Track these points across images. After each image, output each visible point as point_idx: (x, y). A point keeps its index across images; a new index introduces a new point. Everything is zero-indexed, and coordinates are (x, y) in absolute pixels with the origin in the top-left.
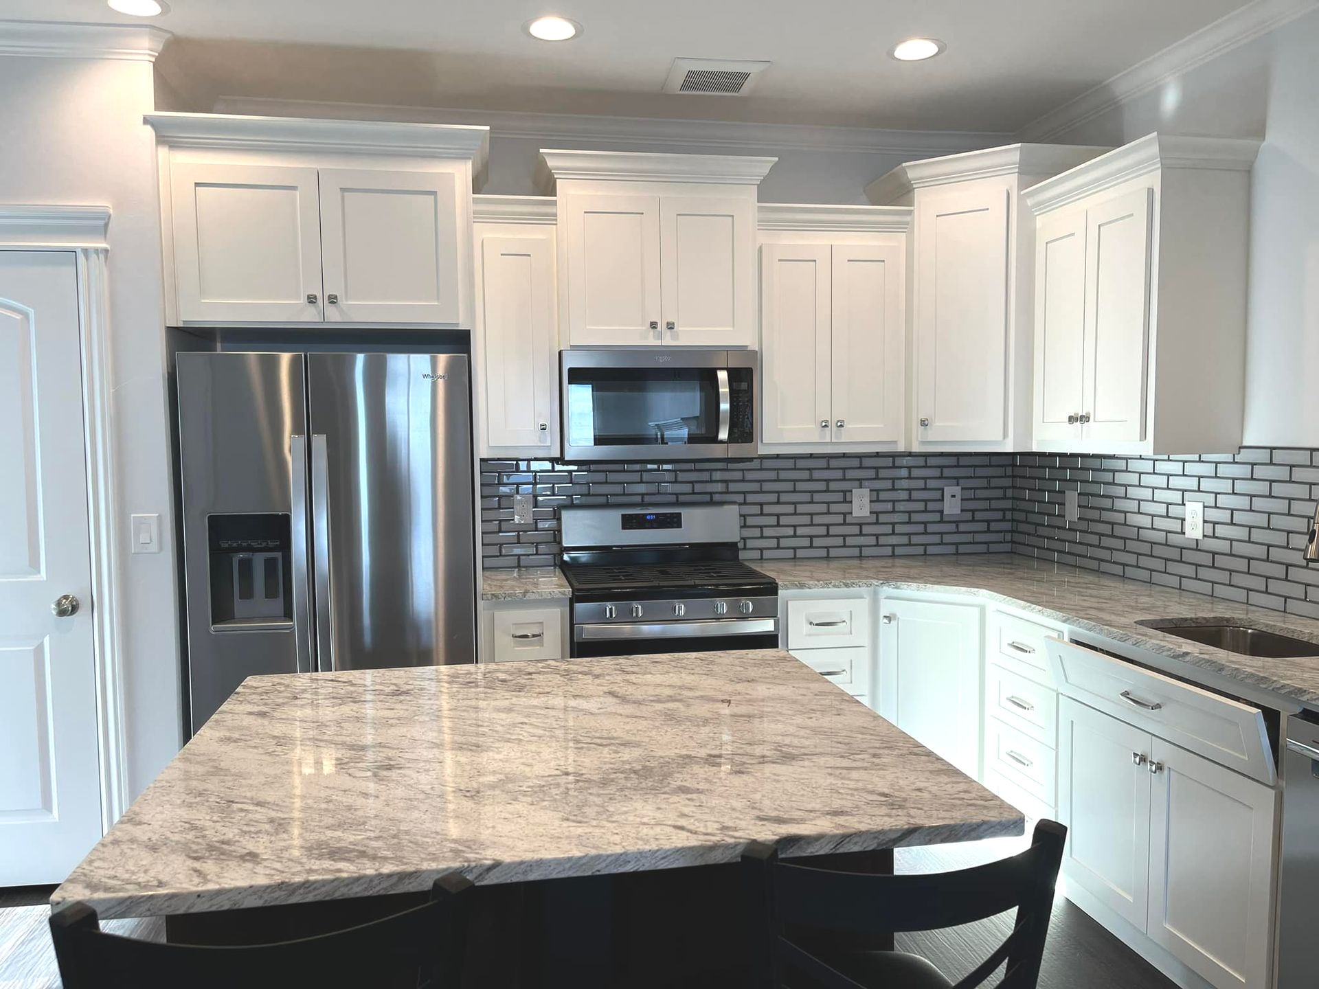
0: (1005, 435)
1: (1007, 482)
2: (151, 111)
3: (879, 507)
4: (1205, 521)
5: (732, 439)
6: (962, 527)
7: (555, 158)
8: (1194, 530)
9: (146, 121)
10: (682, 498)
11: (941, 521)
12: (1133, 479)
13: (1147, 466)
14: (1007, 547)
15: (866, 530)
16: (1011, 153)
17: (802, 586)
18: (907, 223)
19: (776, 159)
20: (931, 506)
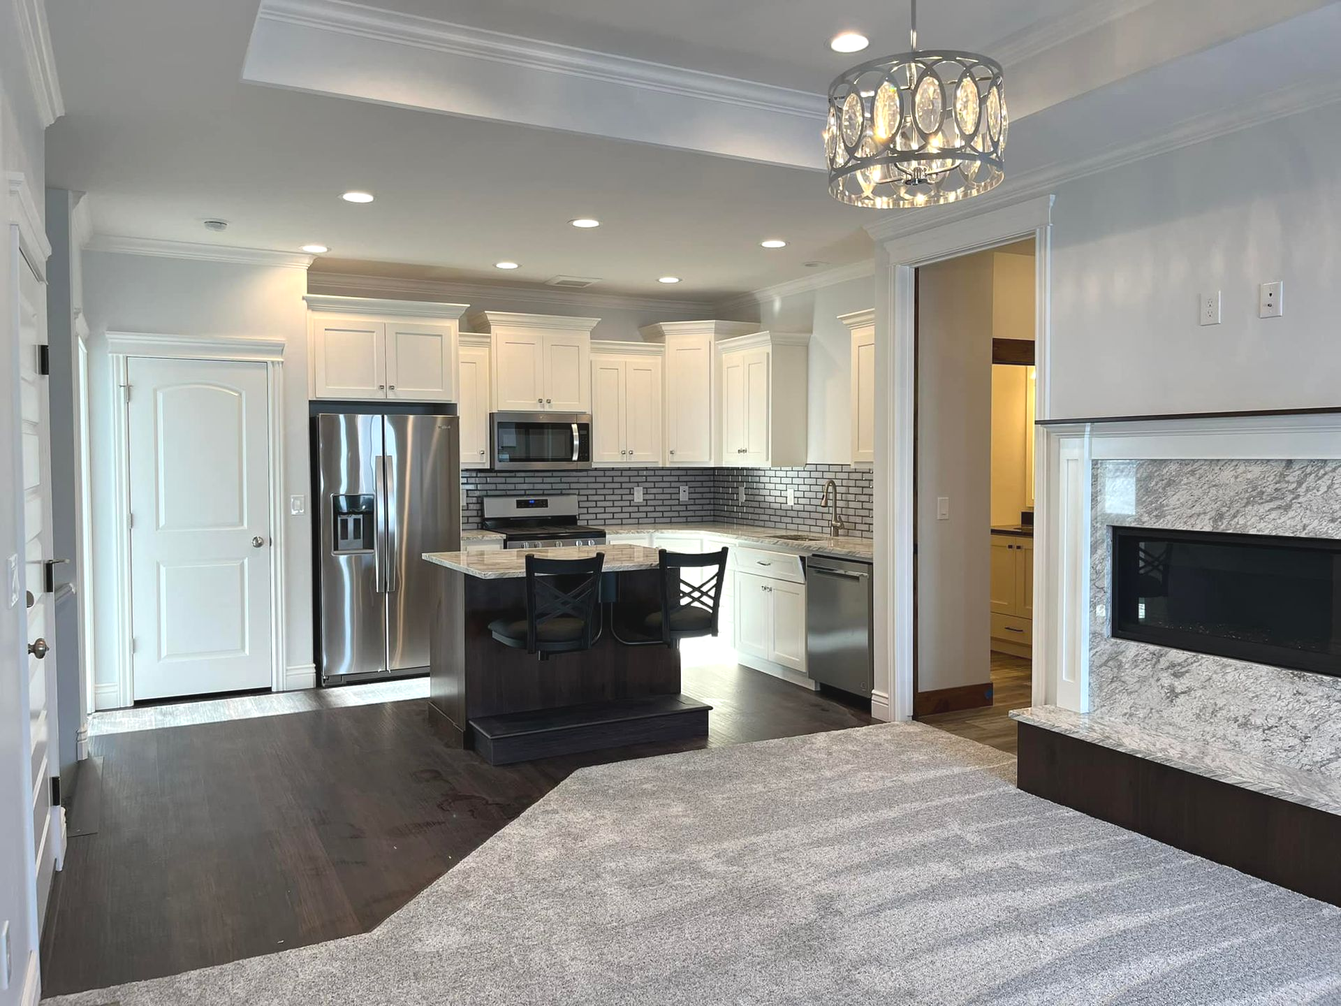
0: (710, 458)
1: (711, 484)
2: (306, 294)
3: (647, 497)
4: (795, 497)
5: (579, 459)
6: (689, 508)
7: (491, 316)
8: (791, 502)
9: (303, 298)
10: (546, 492)
11: (679, 505)
12: (767, 480)
13: (772, 473)
14: (712, 518)
15: (641, 509)
16: (711, 324)
17: (617, 533)
18: (662, 351)
19: (600, 319)
20: (673, 496)
